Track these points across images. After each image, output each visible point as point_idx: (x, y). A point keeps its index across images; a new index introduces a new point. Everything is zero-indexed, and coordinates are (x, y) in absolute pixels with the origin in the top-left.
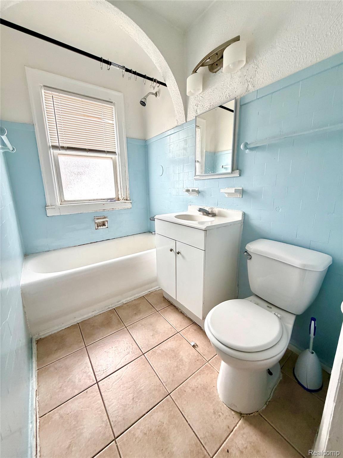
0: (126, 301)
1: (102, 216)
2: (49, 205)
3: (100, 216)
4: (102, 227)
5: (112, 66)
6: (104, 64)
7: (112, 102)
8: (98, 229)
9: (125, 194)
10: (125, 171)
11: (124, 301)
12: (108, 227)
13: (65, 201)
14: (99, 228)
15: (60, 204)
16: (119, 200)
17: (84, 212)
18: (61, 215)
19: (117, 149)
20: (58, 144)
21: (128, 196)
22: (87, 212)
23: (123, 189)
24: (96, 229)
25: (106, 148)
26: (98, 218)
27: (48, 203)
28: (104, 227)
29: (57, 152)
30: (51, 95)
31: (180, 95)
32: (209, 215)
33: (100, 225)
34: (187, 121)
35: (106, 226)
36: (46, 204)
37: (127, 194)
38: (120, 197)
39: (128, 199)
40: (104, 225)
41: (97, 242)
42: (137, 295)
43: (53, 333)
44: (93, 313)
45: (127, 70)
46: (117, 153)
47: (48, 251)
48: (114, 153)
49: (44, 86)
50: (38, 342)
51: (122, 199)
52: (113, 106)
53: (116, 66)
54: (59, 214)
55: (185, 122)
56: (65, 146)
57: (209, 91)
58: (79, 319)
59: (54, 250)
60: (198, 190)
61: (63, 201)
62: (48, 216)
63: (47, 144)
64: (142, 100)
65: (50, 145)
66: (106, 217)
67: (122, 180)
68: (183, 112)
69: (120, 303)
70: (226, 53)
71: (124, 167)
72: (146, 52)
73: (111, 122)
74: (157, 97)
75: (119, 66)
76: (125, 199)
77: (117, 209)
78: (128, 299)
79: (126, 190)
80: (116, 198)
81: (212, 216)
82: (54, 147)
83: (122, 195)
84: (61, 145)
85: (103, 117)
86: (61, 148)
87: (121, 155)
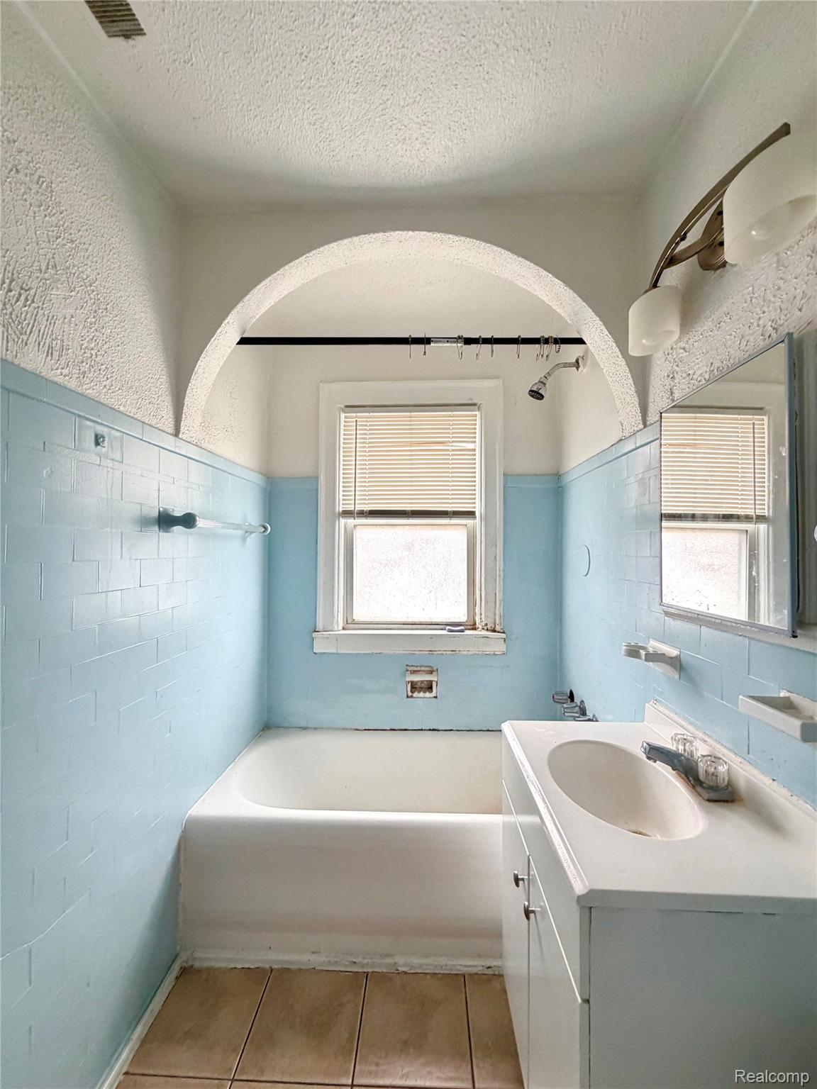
1: (427, 667)
3: (421, 666)
4: (422, 694)
5: (432, 344)
7: (475, 405)
8: (412, 697)
9: (491, 615)
10: (495, 558)
12: (436, 697)
13: (354, 622)
14: (415, 694)
15: (344, 629)
16: (475, 629)
17: (386, 652)
18: (337, 654)
19: (477, 505)
20: (353, 506)
21: (497, 622)
22: (391, 652)
23: (486, 602)
24: (408, 697)
25: (450, 505)
26: (415, 669)
27: (320, 626)
28: (428, 695)
30: (354, 420)
35: (433, 694)
36: (316, 628)
40: (430, 688)
41: (405, 730)
43: (217, 965)
44: (313, 958)
45: (469, 341)
46: (477, 514)
48: (471, 514)
49: (347, 407)
50: (184, 971)
51: (480, 627)
52: (475, 411)
53: (440, 342)
54: (335, 651)
55: (641, 426)
56: (365, 509)
60: (678, 658)
61: (350, 623)
62: (315, 651)
63: (334, 509)
65: (341, 510)
66: (435, 669)
67: (485, 578)
69: (387, 961)
71: (494, 547)
73: (471, 446)
74: (580, 369)
75: (449, 340)
76: (489, 627)
77: (465, 653)
78: (415, 961)
79: (493, 604)
80: (466, 624)
83: (483, 616)
84: (358, 508)
85: (451, 440)
86: (357, 514)
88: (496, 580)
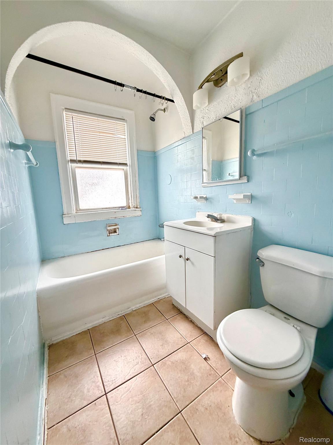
0: (135, 308)
1: (114, 224)
2: (66, 213)
3: (112, 224)
4: (113, 234)
5: (124, 87)
6: (117, 86)
7: (124, 120)
8: (109, 236)
9: (136, 203)
10: (136, 181)
11: (134, 308)
12: (118, 234)
13: (80, 210)
14: (111, 235)
15: (76, 213)
16: (130, 208)
17: (97, 220)
18: (76, 223)
19: (128, 161)
20: (76, 158)
21: (138, 205)
22: (99, 220)
23: (134, 198)
24: (108, 236)
25: (118, 161)
26: (110, 225)
27: (65, 212)
28: (115, 234)
29: (74, 165)
30: (71, 116)
31: (187, 109)
32: (218, 221)
33: (112, 232)
34: (194, 132)
35: (117, 233)
36: (63, 213)
37: (137, 202)
38: (130, 205)
39: (138, 207)
40: (115, 232)
41: (108, 248)
42: (146, 302)
43: (65, 338)
44: (103, 319)
45: (138, 90)
46: (128, 164)
47: (63, 257)
48: (126, 164)
49: (66, 108)
50: (50, 347)
51: (132, 207)
52: (125, 122)
53: (128, 87)
54: (74, 222)
55: (192, 133)
56: (81, 160)
57: (215, 103)
58: (89, 326)
59: (68, 256)
60: (206, 197)
61: (78, 210)
62: (64, 223)
63: (66, 158)
64: (151, 116)
65: (69, 159)
66: (117, 224)
67: (133, 189)
68: (190, 124)
69: (129, 309)
70: (230, 69)
71: (135, 178)
72: (155, 73)
73: (123, 137)
74: (165, 112)
75: (131, 87)
76: (135, 207)
77: (128, 217)
78: (138, 306)
79: (136, 198)
80: (126, 207)
81: (221, 222)
82: (72, 161)
83: (133, 203)
84: (78, 159)
85: (116, 133)
86: (78, 161)
87: (132, 166)
88: (136, 189)
